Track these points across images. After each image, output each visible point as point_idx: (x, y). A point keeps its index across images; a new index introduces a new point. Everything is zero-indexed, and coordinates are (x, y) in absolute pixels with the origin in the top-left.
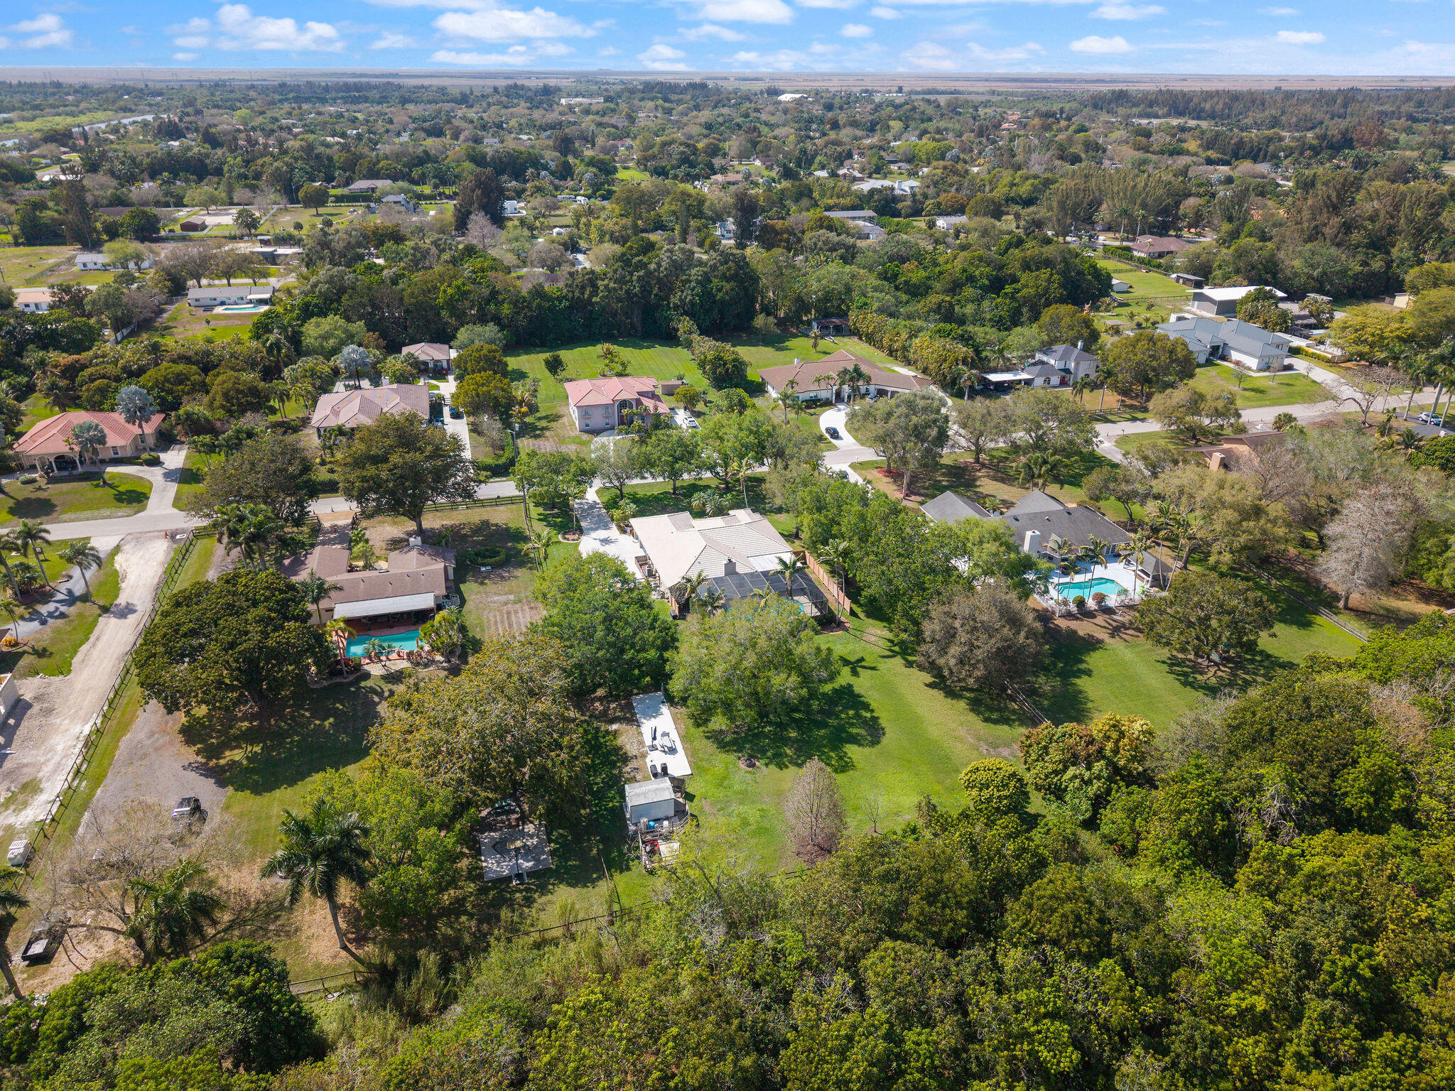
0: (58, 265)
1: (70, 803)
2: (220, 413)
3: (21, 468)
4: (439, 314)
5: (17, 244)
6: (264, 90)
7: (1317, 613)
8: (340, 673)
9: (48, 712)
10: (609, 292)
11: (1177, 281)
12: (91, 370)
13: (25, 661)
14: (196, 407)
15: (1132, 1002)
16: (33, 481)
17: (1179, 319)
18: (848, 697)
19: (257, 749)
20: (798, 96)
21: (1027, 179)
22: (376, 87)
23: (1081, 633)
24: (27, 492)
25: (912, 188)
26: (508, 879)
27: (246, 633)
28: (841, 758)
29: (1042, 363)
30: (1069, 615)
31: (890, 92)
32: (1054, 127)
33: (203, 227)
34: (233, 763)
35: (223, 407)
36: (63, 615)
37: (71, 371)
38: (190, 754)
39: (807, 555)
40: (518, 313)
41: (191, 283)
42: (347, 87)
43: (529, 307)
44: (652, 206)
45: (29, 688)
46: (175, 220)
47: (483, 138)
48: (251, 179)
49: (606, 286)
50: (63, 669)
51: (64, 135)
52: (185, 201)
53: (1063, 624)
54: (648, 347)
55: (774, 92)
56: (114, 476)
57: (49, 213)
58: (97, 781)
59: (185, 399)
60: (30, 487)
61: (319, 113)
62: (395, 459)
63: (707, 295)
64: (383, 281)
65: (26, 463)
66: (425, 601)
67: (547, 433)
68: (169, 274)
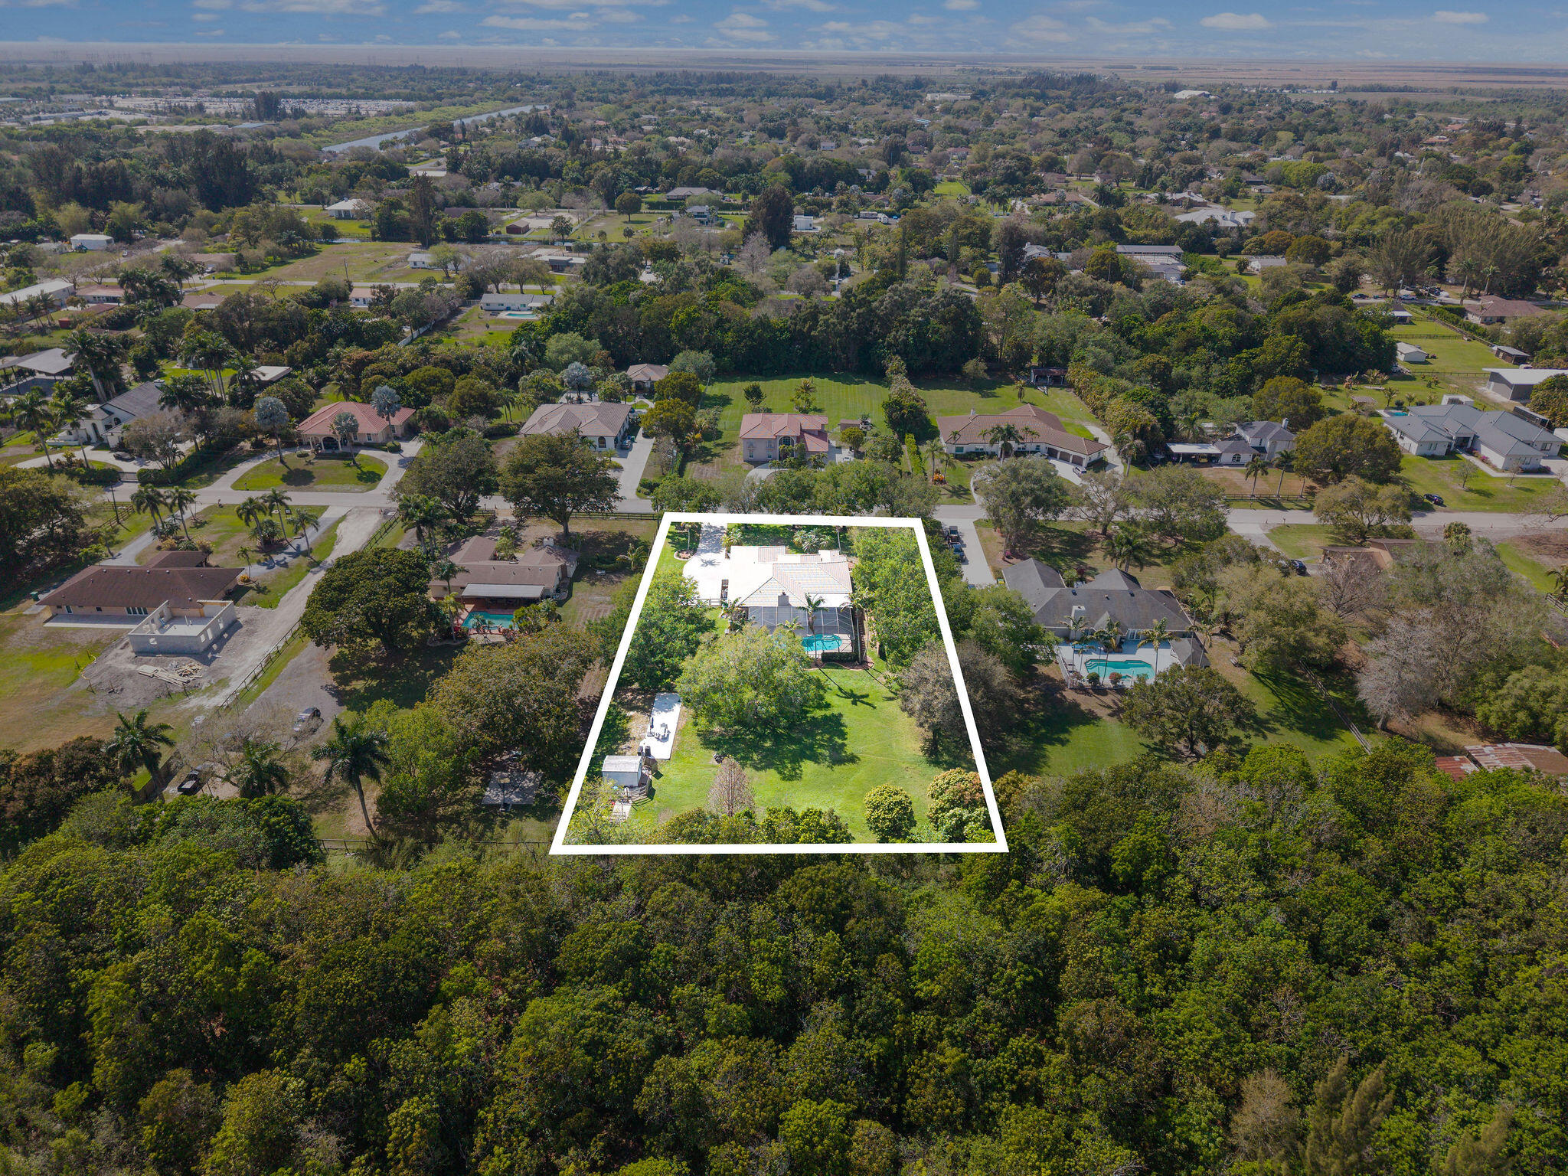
0: (396, 261)
1: (242, 698)
2: (455, 413)
3: (301, 444)
4: (669, 337)
5: (374, 239)
6: (641, 82)
7: (1348, 729)
8: (451, 638)
9: (251, 633)
10: (829, 326)
11: (1497, 355)
12: (374, 366)
13: (251, 594)
14: (437, 407)
15: (836, 963)
16: (306, 455)
17: (1452, 401)
18: (834, 725)
19: (374, 683)
20: (1197, 93)
21: (1388, 216)
22: (748, 78)
23: (1083, 707)
24: (301, 464)
25: (1246, 220)
26: (498, 806)
27: (376, 593)
28: (794, 769)
29: (1239, 438)
30: (1081, 689)
31: (1320, 88)
32: (1491, 144)
33: (527, 229)
34: (355, 691)
35: (457, 408)
36: (286, 565)
37: (361, 364)
38: (329, 678)
40: (739, 342)
41: (491, 287)
42: (720, 78)
43: (750, 337)
44: (937, 230)
45: (243, 613)
46: (502, 223)
47: (819, 142)
48: (580, 184)
49: (826, 321)
50: (272, 605)
51: (446, 129)
52: (519, 203)
53: (1070, 695)
54: (857, 383)
55: (1174, 88)
56: (363, 458)
57: (402, 212)
58: (264, 687)
59: (435, 397)
60: (303, 461)
61: (680, 108)
62: (541, 471)
63: (920, 337)
64: (628, 302)
65: (305, 441)
66: (534, 591)
67: (716, 460)
68: (472, 279)
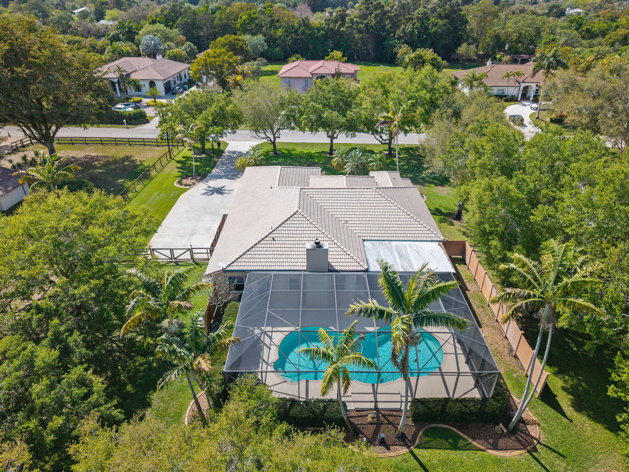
10: (353, 24)
39: (469, 249)
40: (287, 36)
43: (296, 32)
63: (424, 29)
